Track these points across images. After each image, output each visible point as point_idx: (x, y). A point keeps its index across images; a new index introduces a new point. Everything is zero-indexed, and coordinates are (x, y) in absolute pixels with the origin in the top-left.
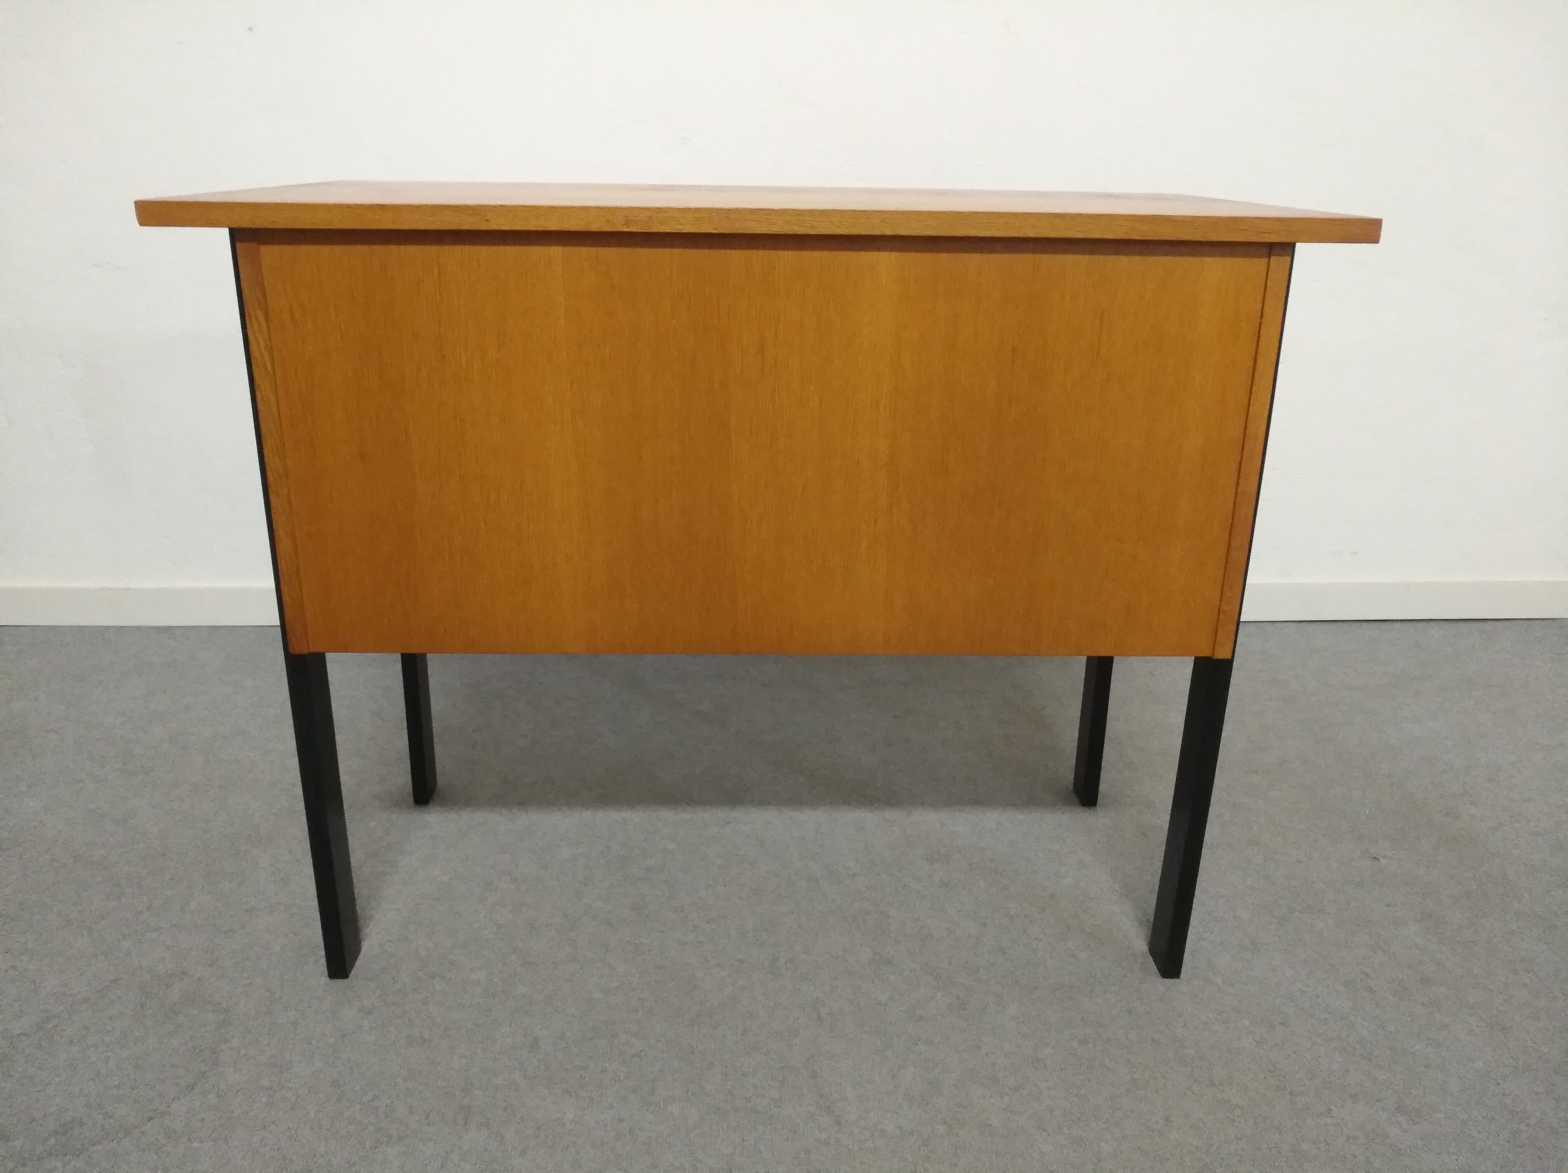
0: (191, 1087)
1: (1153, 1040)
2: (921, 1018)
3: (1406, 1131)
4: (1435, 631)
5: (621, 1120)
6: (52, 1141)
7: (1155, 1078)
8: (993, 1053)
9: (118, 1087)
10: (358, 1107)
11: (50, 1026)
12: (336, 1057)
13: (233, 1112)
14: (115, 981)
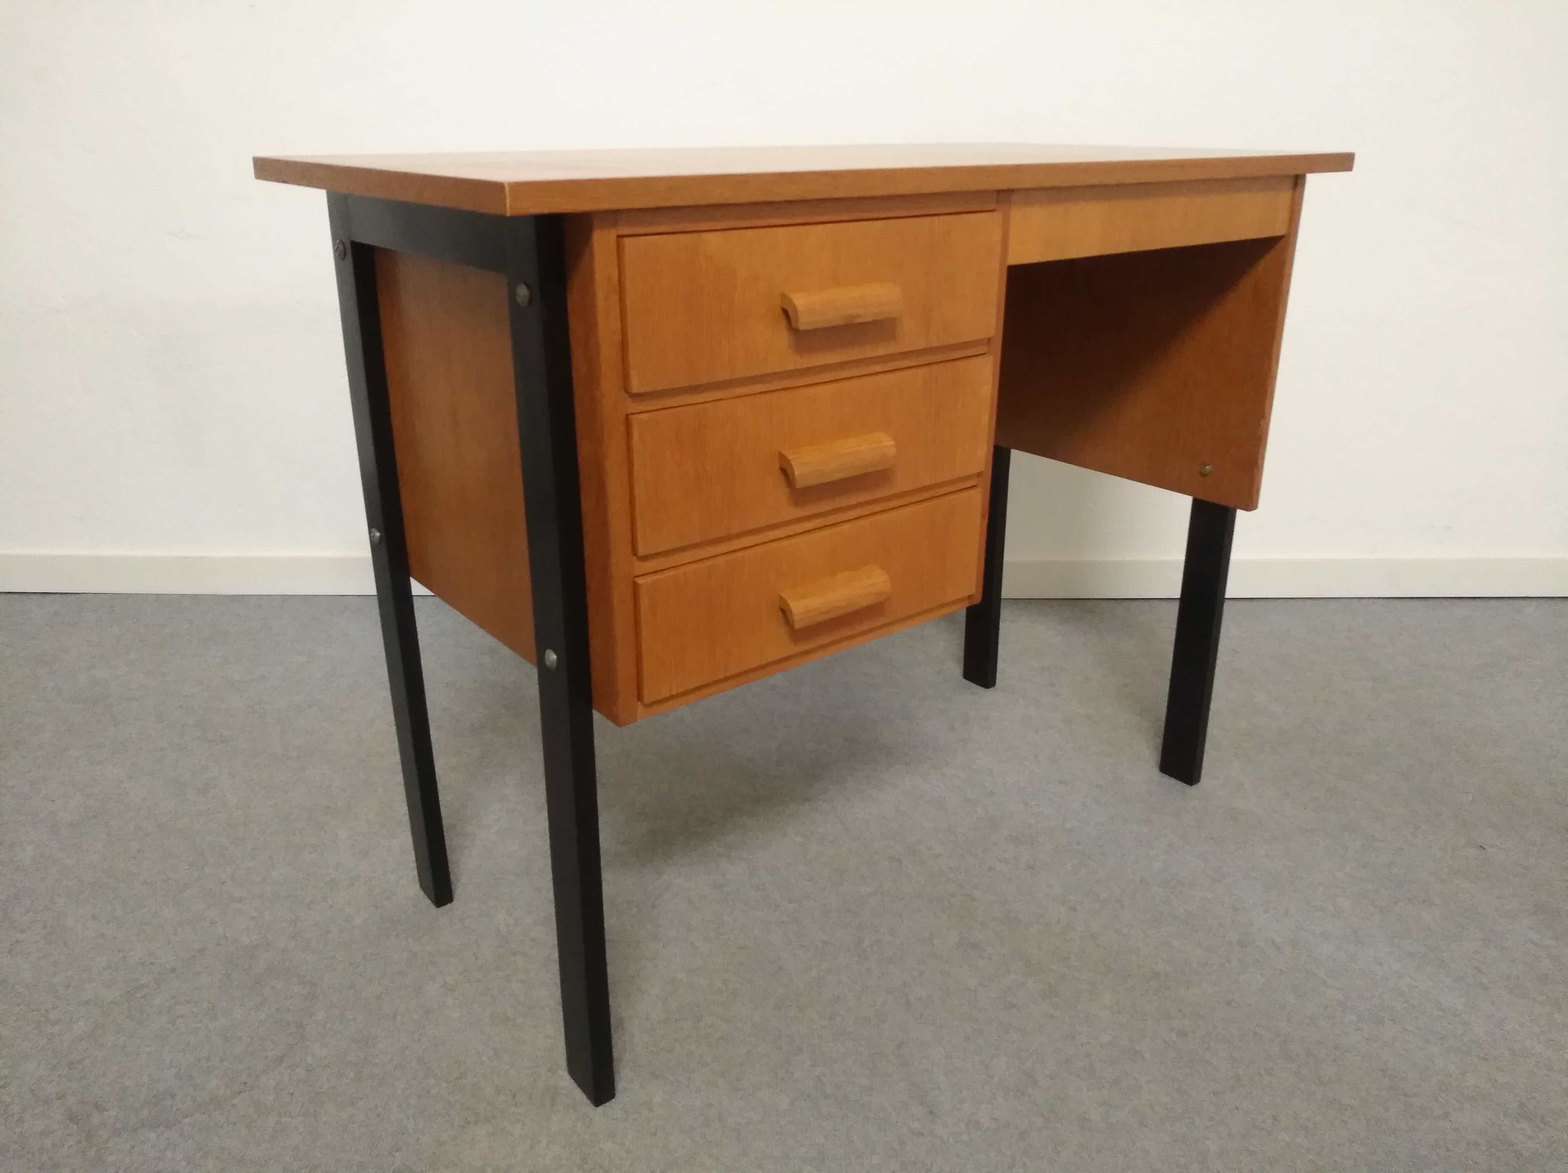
0: (280, 1060)
1: (1255, 1034)
2: (1013, 1006)
3: (1530, 1138)
4: (1530, 608)
5: (710, 1105)
6: (145, 1112)
7: (1260, 1075)
8: (1088, 1043)
9: (208, 1059)
10: (444, 1085)
11: (139, 996)
12: (421, 1034)
13: (321, 1087)
14: (202, 951)
